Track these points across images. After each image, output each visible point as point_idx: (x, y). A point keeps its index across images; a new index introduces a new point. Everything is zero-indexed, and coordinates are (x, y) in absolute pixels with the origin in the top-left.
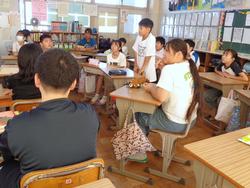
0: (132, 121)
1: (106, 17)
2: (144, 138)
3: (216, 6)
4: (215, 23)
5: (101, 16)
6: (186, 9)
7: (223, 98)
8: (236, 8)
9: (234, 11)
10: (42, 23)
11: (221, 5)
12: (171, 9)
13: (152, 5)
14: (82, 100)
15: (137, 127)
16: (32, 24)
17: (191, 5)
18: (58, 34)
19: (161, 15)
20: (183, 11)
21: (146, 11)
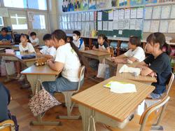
0: (41, 89)
2: (52, 98)
4: (92, 19)
5: (12, 17)
7: (100, 64)
9: (101, 11)
11: (94, 7)
12: (64, 11)
13: (50, 8)
14: (6, 81)
15: (45, 92)
17: (76, 7)
20: (72, 12)
21: (47, 13)
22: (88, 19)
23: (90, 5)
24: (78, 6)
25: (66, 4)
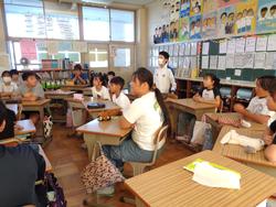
1: (96, 52)
3: (193, 37)
4: (194, 53)
5: (91, 52)
6: (168, 41)
7: (197, 122)
8: (211, 38)
9: (209, 41)
10: (32, 62)
11: (197, 36)
12: (155, 42)
16: (22, 63)
17: (172, 37)
18: (49, 72)
19: (148, 48)
21: (134, 45)
22: (187, 53)
23: (192, 33)
24: (175, 34)
25: (159, 33)
